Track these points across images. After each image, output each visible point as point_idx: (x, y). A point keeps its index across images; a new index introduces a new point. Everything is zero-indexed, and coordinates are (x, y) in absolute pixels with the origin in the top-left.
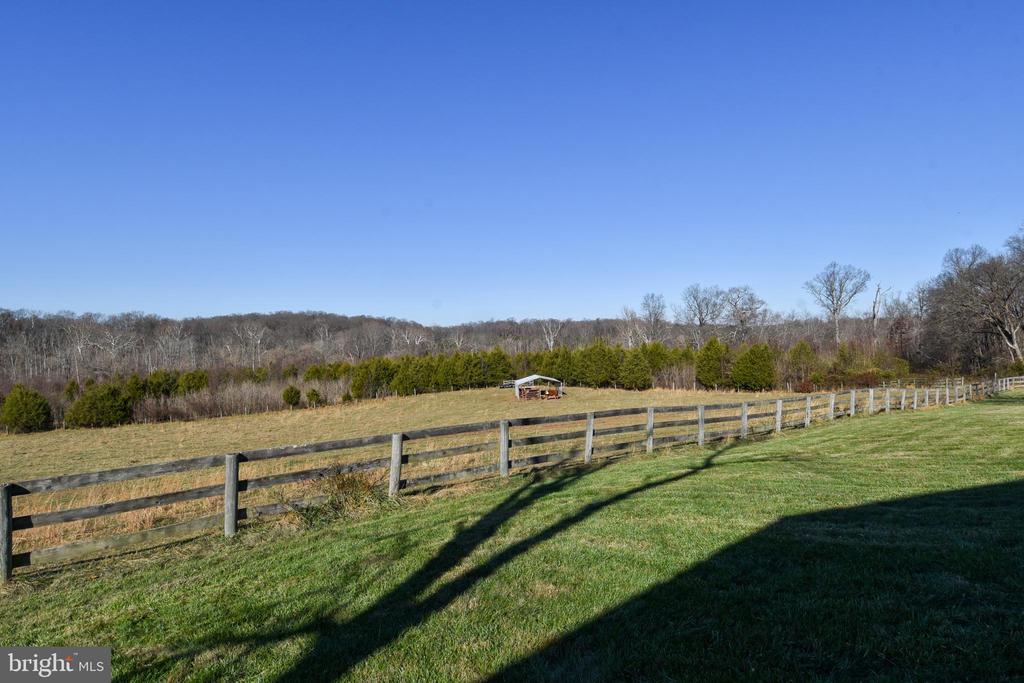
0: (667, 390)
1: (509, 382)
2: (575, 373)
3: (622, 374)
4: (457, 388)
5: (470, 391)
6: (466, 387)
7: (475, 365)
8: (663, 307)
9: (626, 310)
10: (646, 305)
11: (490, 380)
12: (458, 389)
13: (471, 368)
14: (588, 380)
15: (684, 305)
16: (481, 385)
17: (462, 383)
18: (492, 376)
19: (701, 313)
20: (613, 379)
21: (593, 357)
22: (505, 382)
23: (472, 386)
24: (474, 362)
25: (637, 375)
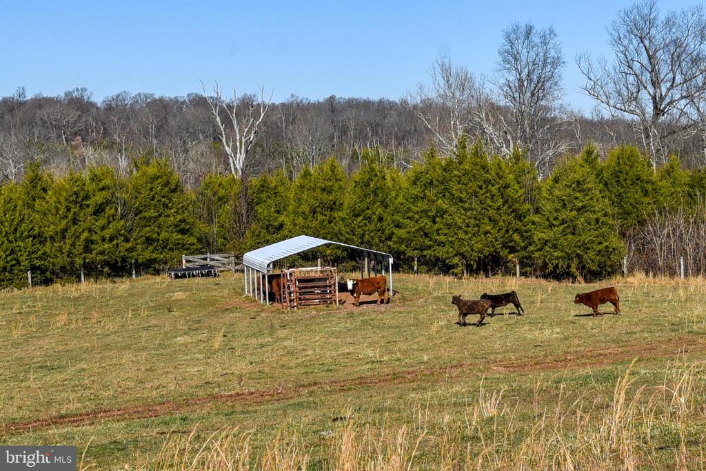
0: (663, 280)
1: (197, 260)
2: (401, 233)
3: (539, 235)
4: (45, 277)
5: (86, 286)
6: (70, 273)
7: (99, 210)
8: (556, 62)
9: (446, 71)
10: (511, 57)
11: (146, 254)
12: (47, 282)
13: (86, 215)
14: (441, 252)
15: (612, 59)
16: (119, 269)
17: (62, 260)
18: (149, 241)
19: (655, 83)
20: (513, 250)
21: (455, 187)
22: (185, 261)
23: (91, 271)
24: (99, 198)
25: (585, 237)
